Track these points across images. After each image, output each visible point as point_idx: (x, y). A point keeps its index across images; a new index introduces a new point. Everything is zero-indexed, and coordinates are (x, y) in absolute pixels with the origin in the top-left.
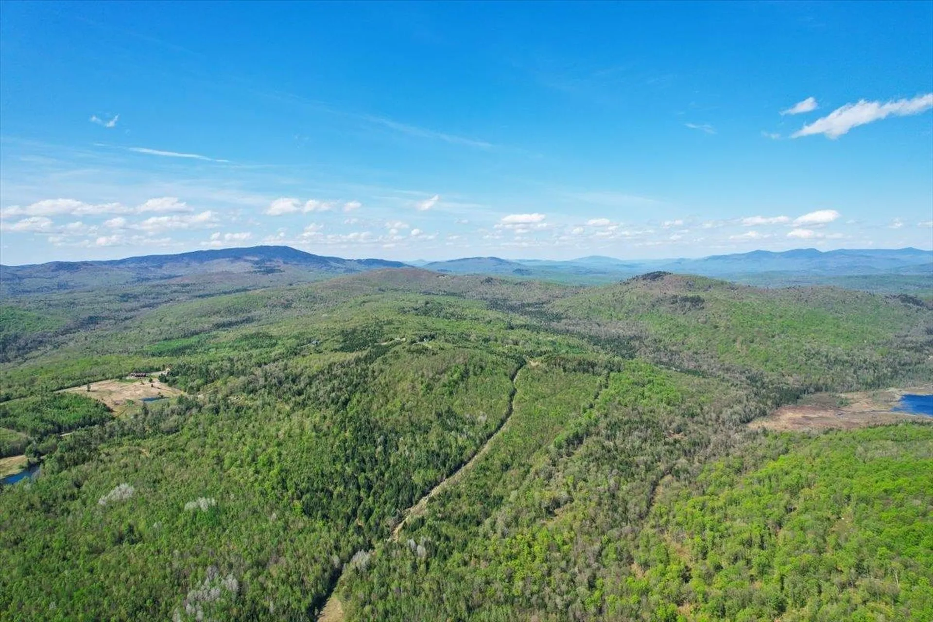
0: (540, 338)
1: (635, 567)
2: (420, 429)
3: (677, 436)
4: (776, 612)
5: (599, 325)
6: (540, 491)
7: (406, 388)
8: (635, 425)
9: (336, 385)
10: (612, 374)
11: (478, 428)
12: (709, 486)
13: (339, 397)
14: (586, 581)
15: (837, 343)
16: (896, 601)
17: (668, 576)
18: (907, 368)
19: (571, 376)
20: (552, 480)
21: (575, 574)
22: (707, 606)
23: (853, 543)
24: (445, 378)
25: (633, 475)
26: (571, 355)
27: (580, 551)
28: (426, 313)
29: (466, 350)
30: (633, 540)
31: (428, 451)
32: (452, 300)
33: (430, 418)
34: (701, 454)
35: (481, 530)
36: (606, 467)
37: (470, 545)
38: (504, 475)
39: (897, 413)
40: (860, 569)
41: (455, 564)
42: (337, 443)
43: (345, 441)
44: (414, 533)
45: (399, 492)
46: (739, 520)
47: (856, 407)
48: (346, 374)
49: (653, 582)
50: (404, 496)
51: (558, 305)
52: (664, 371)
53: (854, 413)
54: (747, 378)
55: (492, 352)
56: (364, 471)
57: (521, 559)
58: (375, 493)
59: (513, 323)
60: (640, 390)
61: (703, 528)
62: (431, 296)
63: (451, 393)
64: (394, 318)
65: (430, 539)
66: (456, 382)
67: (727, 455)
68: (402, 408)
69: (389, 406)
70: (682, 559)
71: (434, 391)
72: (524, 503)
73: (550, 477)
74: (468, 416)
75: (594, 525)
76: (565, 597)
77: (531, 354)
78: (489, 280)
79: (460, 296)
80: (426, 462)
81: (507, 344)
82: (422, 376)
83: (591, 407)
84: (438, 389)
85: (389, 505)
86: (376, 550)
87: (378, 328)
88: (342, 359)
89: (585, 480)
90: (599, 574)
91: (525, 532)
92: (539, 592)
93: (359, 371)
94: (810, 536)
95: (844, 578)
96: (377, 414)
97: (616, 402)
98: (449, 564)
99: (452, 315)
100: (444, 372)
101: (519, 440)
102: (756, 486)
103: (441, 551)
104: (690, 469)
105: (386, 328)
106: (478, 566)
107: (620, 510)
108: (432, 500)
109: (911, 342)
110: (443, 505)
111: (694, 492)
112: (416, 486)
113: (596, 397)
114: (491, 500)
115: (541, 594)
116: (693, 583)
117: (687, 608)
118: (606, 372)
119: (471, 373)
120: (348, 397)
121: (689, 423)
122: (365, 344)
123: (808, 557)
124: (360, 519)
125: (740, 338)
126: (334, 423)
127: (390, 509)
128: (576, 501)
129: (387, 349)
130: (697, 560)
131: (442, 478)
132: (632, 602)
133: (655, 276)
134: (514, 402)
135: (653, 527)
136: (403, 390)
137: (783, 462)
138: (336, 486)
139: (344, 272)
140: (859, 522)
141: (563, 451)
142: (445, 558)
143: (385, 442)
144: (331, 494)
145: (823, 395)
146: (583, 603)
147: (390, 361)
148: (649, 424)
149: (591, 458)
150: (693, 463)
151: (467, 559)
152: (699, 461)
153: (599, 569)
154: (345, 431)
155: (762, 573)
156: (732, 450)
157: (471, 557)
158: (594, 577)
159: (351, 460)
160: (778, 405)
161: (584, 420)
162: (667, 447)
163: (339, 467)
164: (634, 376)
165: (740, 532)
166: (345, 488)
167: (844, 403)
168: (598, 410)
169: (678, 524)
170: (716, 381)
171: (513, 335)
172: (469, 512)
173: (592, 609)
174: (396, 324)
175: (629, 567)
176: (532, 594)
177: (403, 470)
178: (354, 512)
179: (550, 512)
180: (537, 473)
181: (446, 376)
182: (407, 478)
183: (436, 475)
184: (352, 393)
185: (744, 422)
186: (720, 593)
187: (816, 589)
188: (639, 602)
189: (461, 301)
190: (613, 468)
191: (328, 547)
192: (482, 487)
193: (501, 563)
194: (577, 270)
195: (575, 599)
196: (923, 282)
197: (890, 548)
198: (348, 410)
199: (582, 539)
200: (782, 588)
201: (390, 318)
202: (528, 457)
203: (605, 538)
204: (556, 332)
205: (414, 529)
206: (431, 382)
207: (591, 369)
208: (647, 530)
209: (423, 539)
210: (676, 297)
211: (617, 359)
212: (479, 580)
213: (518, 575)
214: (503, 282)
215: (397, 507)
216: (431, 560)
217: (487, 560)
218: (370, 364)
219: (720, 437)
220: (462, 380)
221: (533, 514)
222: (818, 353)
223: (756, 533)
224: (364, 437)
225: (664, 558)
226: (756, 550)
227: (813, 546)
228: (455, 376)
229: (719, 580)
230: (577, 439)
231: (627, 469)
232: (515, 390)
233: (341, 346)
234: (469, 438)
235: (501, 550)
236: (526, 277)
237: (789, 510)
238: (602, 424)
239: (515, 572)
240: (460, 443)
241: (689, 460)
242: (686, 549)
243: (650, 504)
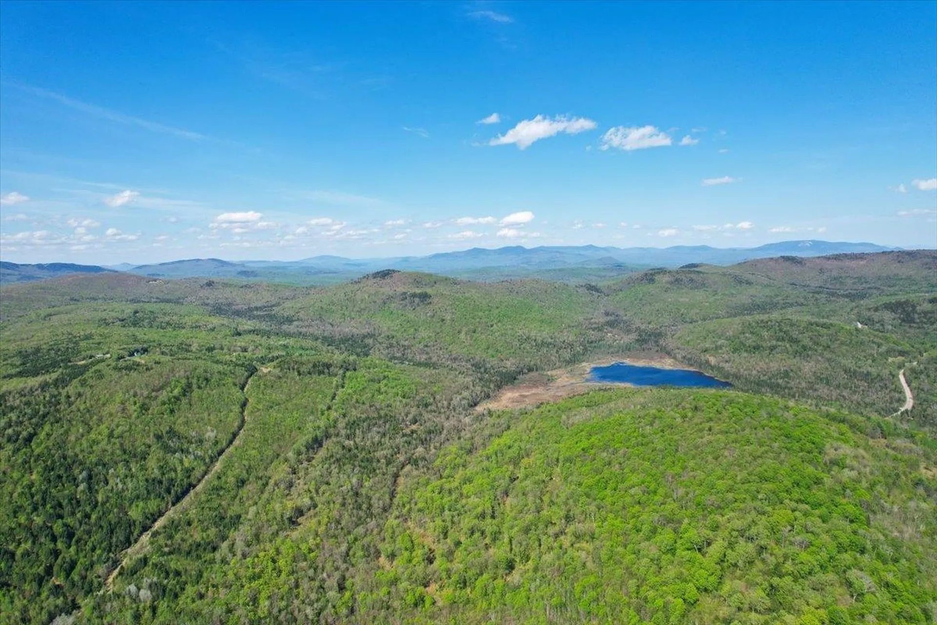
0: (272, 343)
1: (383, 560)
2: (135, 456)
3: (414, 427)
4: (508, 572)
5: (332, 326)
6: (281, 503)
7: (114, 411)
8: (374, 421)
9: (14, 418)
10: (348, 374)
11: (207, 445)
12: (444, 470)
13: (18, 434)
14: (335, 584)
15: (542, 328)
16: (593, 538)
17: (414, 562)
18: (593, 345)
19: (307, 379)
20: (293, 488)
21: (324, 580)
22: (450, 581)
23: (563, 497)
24: (164, 395)
25: (375, 470)
26: (305, 358)
27: (327, 555)
28: (135, 324)
29: (187, 362)
30: (379, 533)
31: (147, 480)
32: (168, 307)
33: (148, 441)
34: (437, 440)
35: (218, 556)
36: (348, 468)
37: (205, 575)
38: (240, 492)
39: (588, 384)
40: (568, 519)
41: (189, 600)
42: (19, 489)
43: (31, 486)
44: (135, 576)
45: (112, 532)
46: (472, 497)
47: (560, 382)
48: (28, 404)
49: (400, 570)
50: (119, 536)
51: (287, 308)
52: (398, 366)
53: (558, 387)
54: (473, 365)
55: (217, 362)
56: (61, 517)
57: (266, 577)
58: (78, 542)
59: (241, 328)
60: (377, 386)
61: (443, 510)
62: (142, 304)
63: (172, 411)
64: (93, 331)
65: (155, 579)
66: (177, 399)
67: (459, 438)
68: (111, 435)
69: (93, 436)
70: (425, 543)
71: (150, 412)
72: (264, 517)
73: (290, 485)
74: (194, 434)
75: (339, 527)
76: (315, 605)
77: (263, 360)
78: (210, 284)
79: (177, 302)
80: (145, 492)
81: (235, 351)
82: (135, 395)
83: (329, 408)
84: (155, 408)
85: (98, 552)
86: (83, 610)
87: (71, 345)
88: (21, 385)
89: (328, 483)
90: (347, 575)
91: (267, 548)
92: (287, 606)
93: (47, 399)
94: (530, 499)
95: (557, 529)
96: (77, 445)
97: (354, 400)
98: (181, 602)
99: (168, 323)
100: (162, 388)
101: (254, 452)
102: (486, 463)
103: (171, 590)
104: (427, 456)
105: (83, 344)
106: (216, 596)
107: (364, 506)
108: (155, 534)
109: (595, 323)
110: (171, 537)
111: (432, 478)
112: (134, 522)
113: (333, 398)
114: (227, 520)
115: (289, 609)
116: (437, 563)
117: (433, 587)
118: (341, 372)
119: (194, 386)
120: (32, 431)
121: (424, 412)
122: (55, 365)
123: (530, 517)
124: (58, 576)
125: (464, 329)
126: (13, 467)
127: (100, 556)
128: (320, 506)
129: (86, 368)
130: (439, 540)
131: (167, 507)
132: (381, 594)
133: (385, 274)
134: (246, 413)
135: (397, 517)
136: (111, 415)
137: (506, 439)
138: (20, 543)
139: (18, 280)
140: (566, 479)
141: (303, 457)
142: (176, 596)
143: (90, 477)
144: (13, 555)
145: (534, 374)
146: (334, 607)
147: (90, 382)
148: (387, 419)
149: (332, 460)
150: (430, 450)
151: (203, 591)
152: (435, 448)
153: (347, 569)
154: (31, 473)
155: (494, 540)
156: (463, 433)
157: (207, 588)
158: (344, 578)
159: (41, 508)
160: (499, 387)
161: (322, 423)
162: (405, 438)
163: (22, 519)
164: (369, 373)
165: (475, 508)
166: (34, 543)
167: (551, 379)
168: (336, 411)
169: (420, 510)
170: (445, 371)
171: (241, 342)
172: (203, 539)
173: (344, 611)
174: (97, 339)
175: (376, 562)
176: (280, 611)
177: (116, 506)
178: (49, 571)
179: (293, 522)
180: (276, 484)
181: (164, 393)
182: (121, 515)
183: (158, 506)
184: (39, 425)
185: (471, 406)
186: (461, 566)
187: (537, 543)
188: (389, 593)
189: (177, 308)
190: (355, 466)
191: (12, 621)
192: (216, 509)
193: (243, 586)
194: (307, 271)
195: (326, 606)
196: (603, 274)
197: (588, 496)
198: (33, 447)
199: (329, 543)
200: (511, 549)
201: (88, 332)
202: (266, 469)
203: (351, 537)
204: (288, 335)
205: (134, 572)
206: (147, 401)
207: (326, 371)
208: (392, 521)
209: (146, 581)
210: (405, 293)
211: (352, 358)
212: (219, 611)
213: (263, 595)
214: (226, 285)
215: (110, 551)
216: (158, 604)
217: (226, 587)
218: (63, 388)
219: (453, 422)
220: (184, 395)
221: (275, 527)
222: (528, 338)
223: (488, 505)
224: (60, 477)
225: (409, 545)
226: (489, 520)
227: (533, 508)
228: (176, 392)
229: (459, 554)
230: (317, 443)
231: (368, 466)
232: (247, 400)
233: (18, 370)
234: (196, 457)
235: (242, 572)
236: (252, 280)
237: (513, 480)
238: (341, 424)
239: (260, 593)
240: (186, 464)
241: (426, 448)
242: (429, 533)
243: (392, 495)
